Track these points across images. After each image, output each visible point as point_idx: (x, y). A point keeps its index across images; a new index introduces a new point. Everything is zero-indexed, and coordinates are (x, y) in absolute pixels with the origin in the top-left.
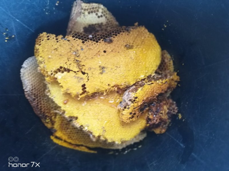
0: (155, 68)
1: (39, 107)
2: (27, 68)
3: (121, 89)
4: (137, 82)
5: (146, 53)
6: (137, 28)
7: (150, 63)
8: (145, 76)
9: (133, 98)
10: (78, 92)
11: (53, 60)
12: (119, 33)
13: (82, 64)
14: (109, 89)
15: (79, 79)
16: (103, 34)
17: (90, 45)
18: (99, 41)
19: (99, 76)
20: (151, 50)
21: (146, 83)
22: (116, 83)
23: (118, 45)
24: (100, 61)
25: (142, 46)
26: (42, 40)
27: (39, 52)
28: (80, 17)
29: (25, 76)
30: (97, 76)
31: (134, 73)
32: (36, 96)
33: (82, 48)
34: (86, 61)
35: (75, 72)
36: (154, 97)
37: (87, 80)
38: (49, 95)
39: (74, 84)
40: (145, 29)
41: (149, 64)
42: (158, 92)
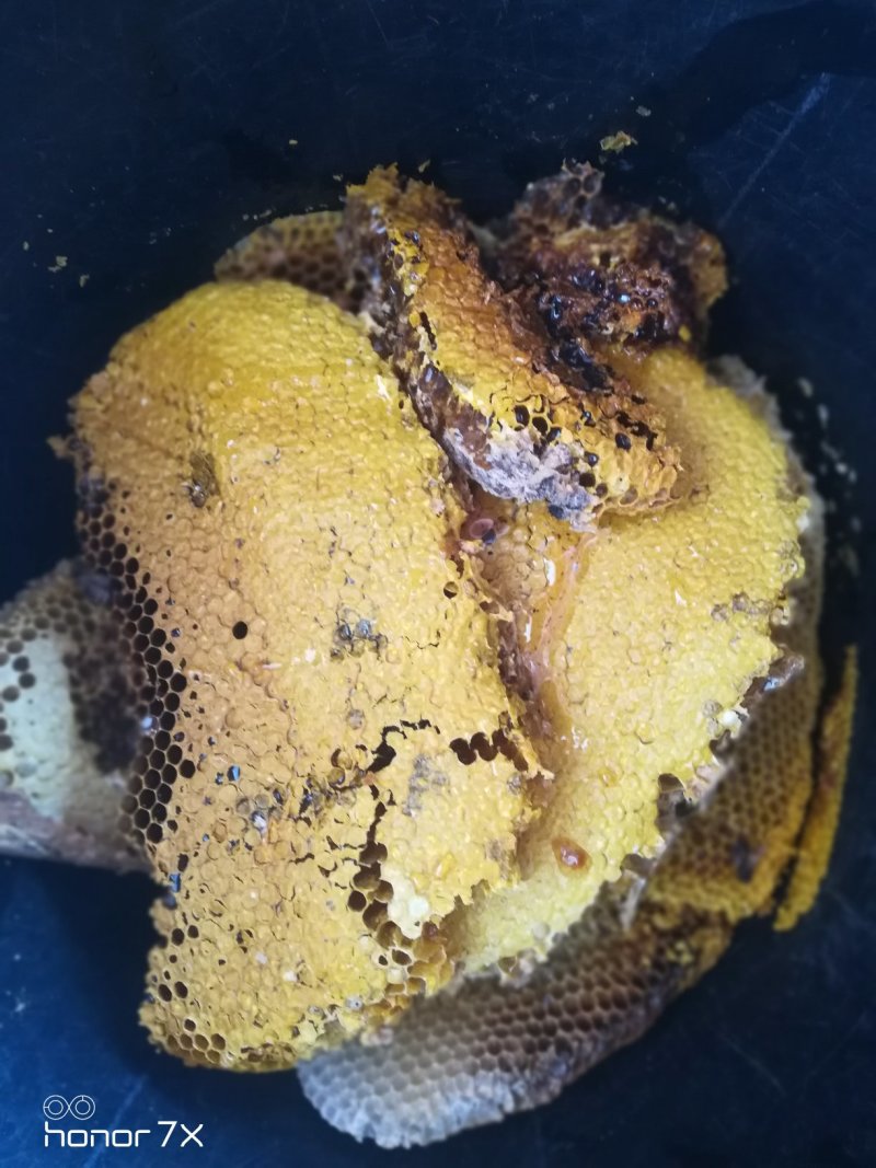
0: (324, 312)
1: (605, 1014)
2: (370, 1109)
3: (472, 516)
4: (422, 415)
5: (237, 370)
6: (85, 440)
7: (294, 343)
8: (380, 373)
9: (526, 432)
10: (504, 787)
11: (312, 955)
12: (122, 550)
13: (324, 769)
14: (477, 590)
15: (421, 782)
16: (133, 651)
17: (200, 727)
18: (177, 670)
19: (398, 660)
20: (215, 341)
21: (426, 361)
22: (435, 547)
23: (192, 549)
24: (301, 653)
25: (192, 398)
26: (188, 1032)
27: (265, 1046)
28: (35, 795)
29: (423, 1116)
30: (398, 670)
31: (363, 437)
32: (540, 1039)
33: (226, 772)
34: (309, 746)
35: (380, 810)
36: (507, 307)
37: (428, 732)
38: (534, 961)
39: (458, 811)
40: (90, 392)
41: (305, 351)
42: (478, 282)
